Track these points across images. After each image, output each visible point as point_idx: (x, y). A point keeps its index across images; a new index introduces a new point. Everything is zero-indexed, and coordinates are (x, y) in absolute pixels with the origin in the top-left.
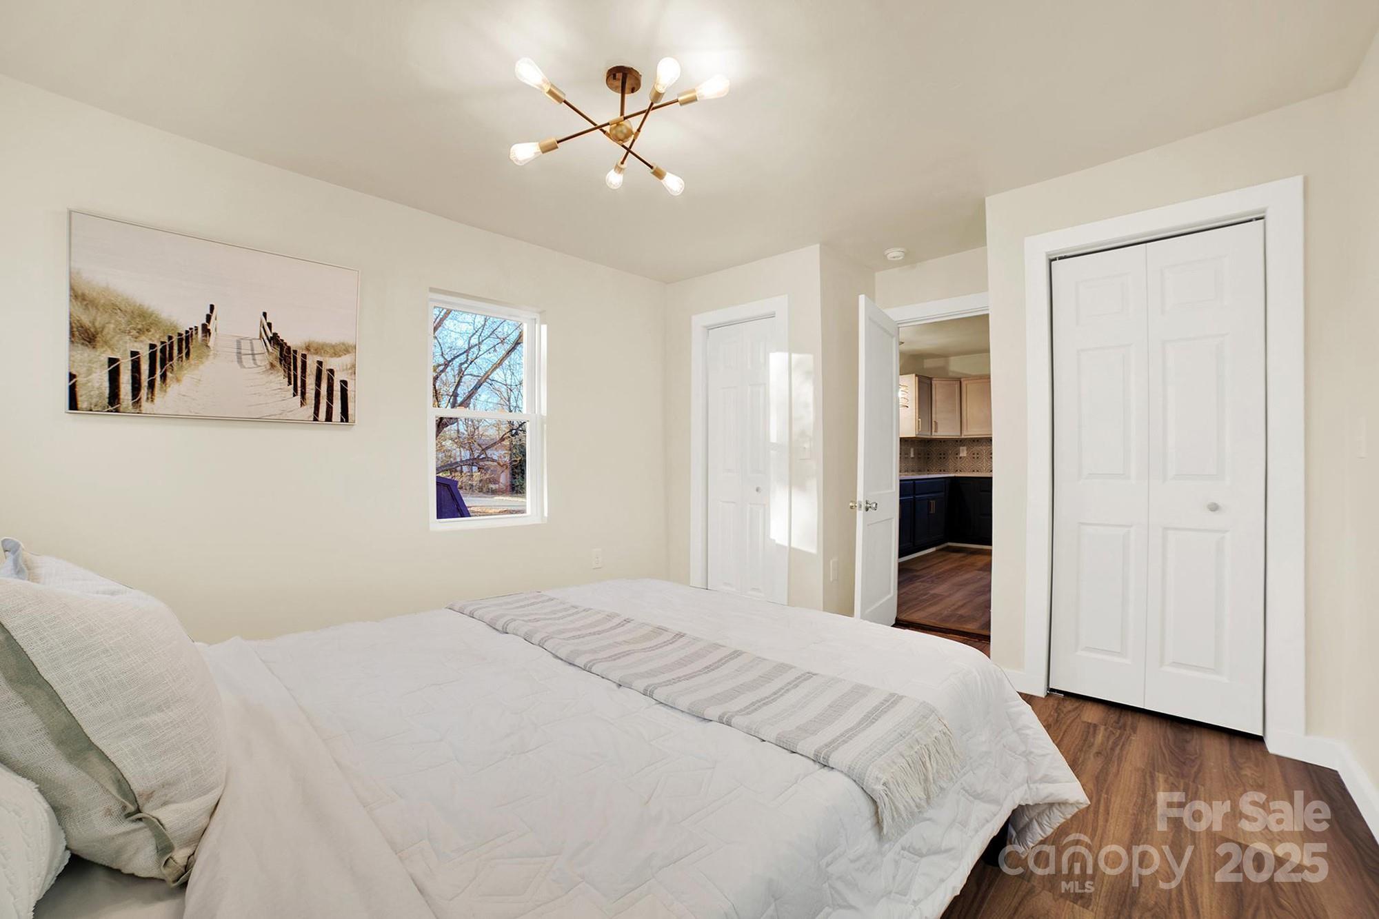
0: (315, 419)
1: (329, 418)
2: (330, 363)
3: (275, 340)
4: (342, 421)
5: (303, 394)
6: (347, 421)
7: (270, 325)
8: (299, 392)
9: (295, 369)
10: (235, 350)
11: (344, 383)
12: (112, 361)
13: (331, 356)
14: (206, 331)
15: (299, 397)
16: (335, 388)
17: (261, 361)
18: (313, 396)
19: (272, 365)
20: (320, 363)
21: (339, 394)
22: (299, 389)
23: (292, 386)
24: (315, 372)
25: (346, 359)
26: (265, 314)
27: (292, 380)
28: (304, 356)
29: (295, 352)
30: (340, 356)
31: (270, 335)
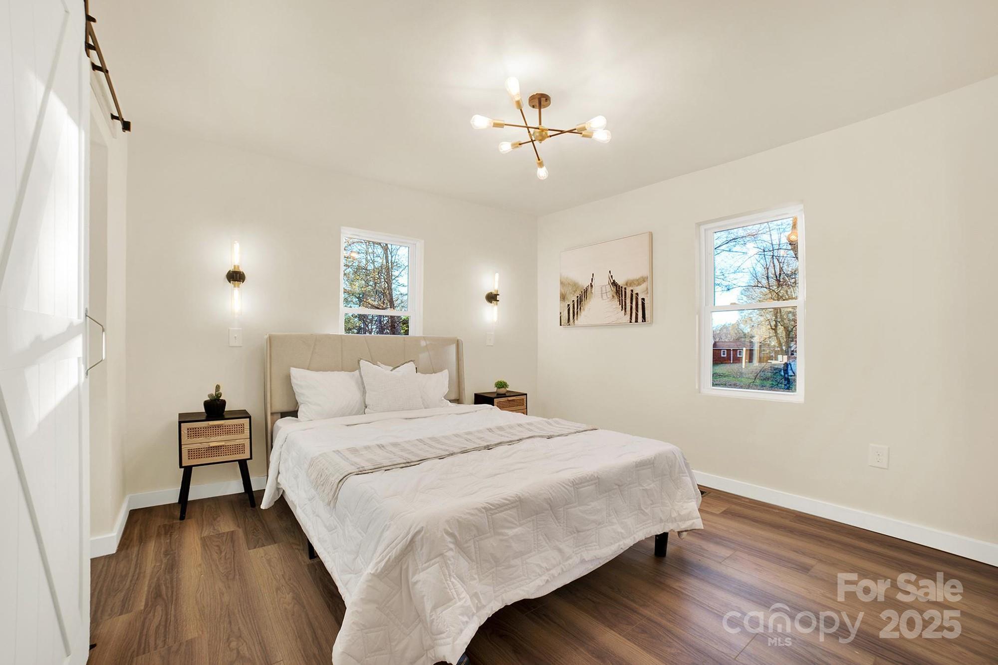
0: (631, 322)
1: (636, 321)
2: (637, 290)
3: (614, 284)
4: (643, 321)
5: (625, 309)
6: (645, 321)
7: (612, 276)
8: (624, 308)
9: (622, 297)
10: (600, 292)
11: (643, 299)
12: (569, 305)
13: (637, 286)
14: (592, 286)
15: (624, 311)
16: (639, 303)
17: (609, 295)
18: (630, 309)
19: (613, 296)
20: (632, 291)
21: (641, 306)
22: (624, 307)
23: (621, 306)
24: (630, 296)
25: (644, 286)
26: (610, 272)
27: (620, 302)
28: (625, 289)
29: (622, 287)
30: (641, 285)
31: (612, 281)
